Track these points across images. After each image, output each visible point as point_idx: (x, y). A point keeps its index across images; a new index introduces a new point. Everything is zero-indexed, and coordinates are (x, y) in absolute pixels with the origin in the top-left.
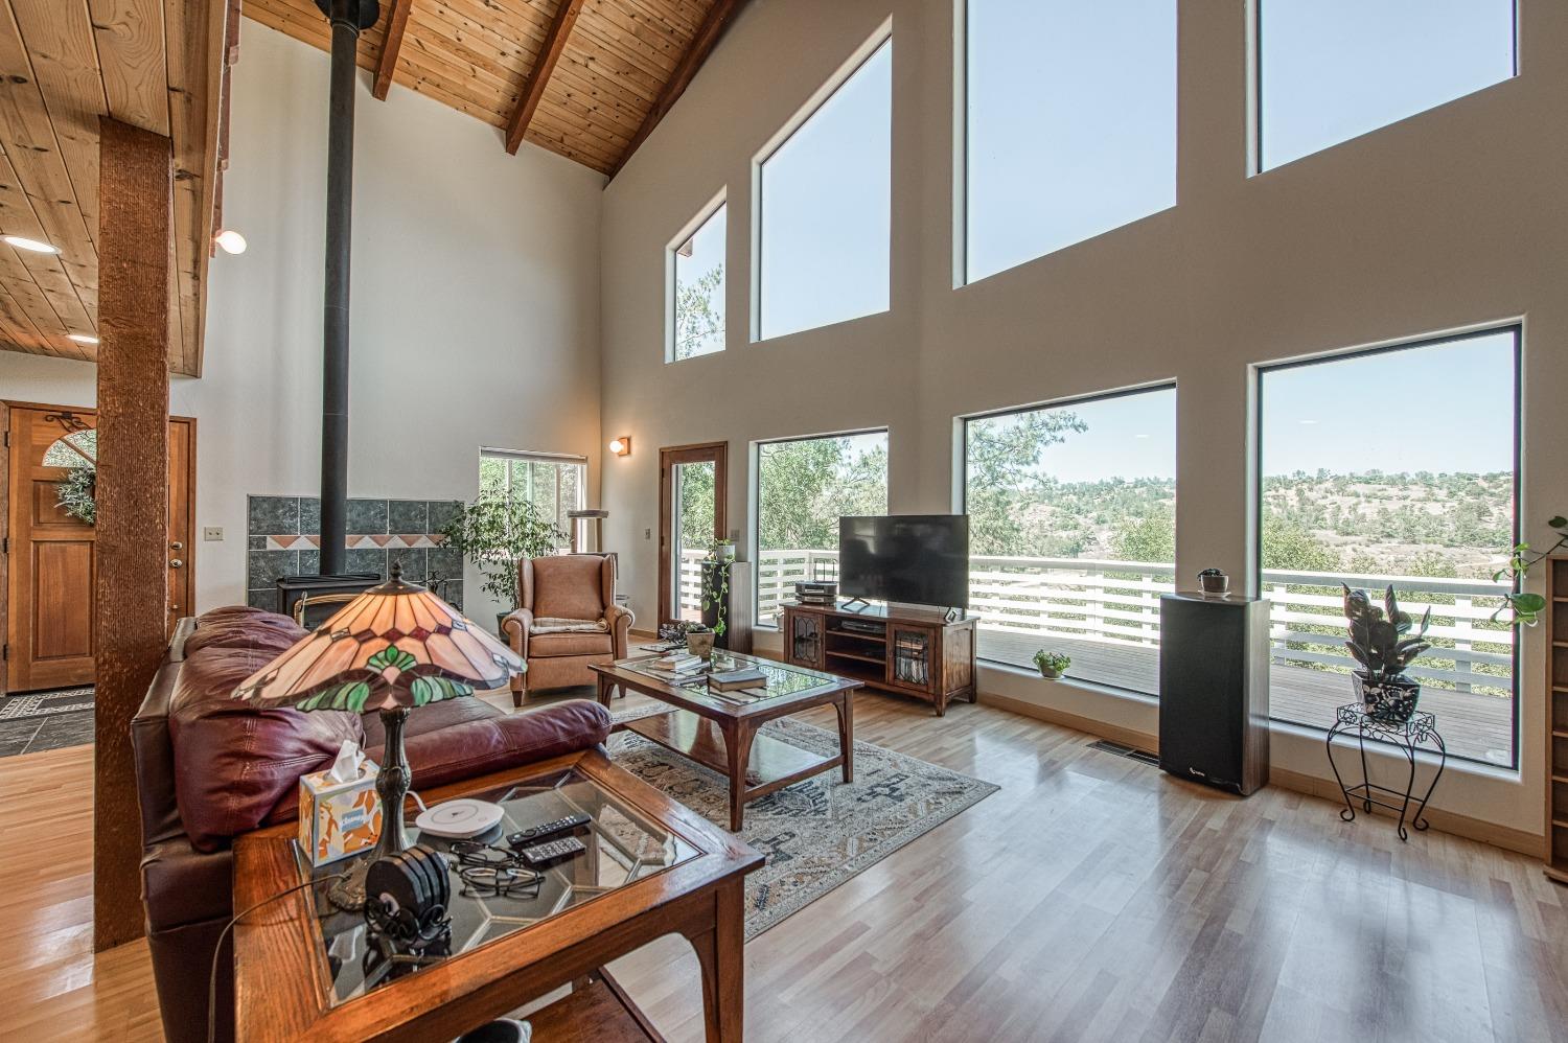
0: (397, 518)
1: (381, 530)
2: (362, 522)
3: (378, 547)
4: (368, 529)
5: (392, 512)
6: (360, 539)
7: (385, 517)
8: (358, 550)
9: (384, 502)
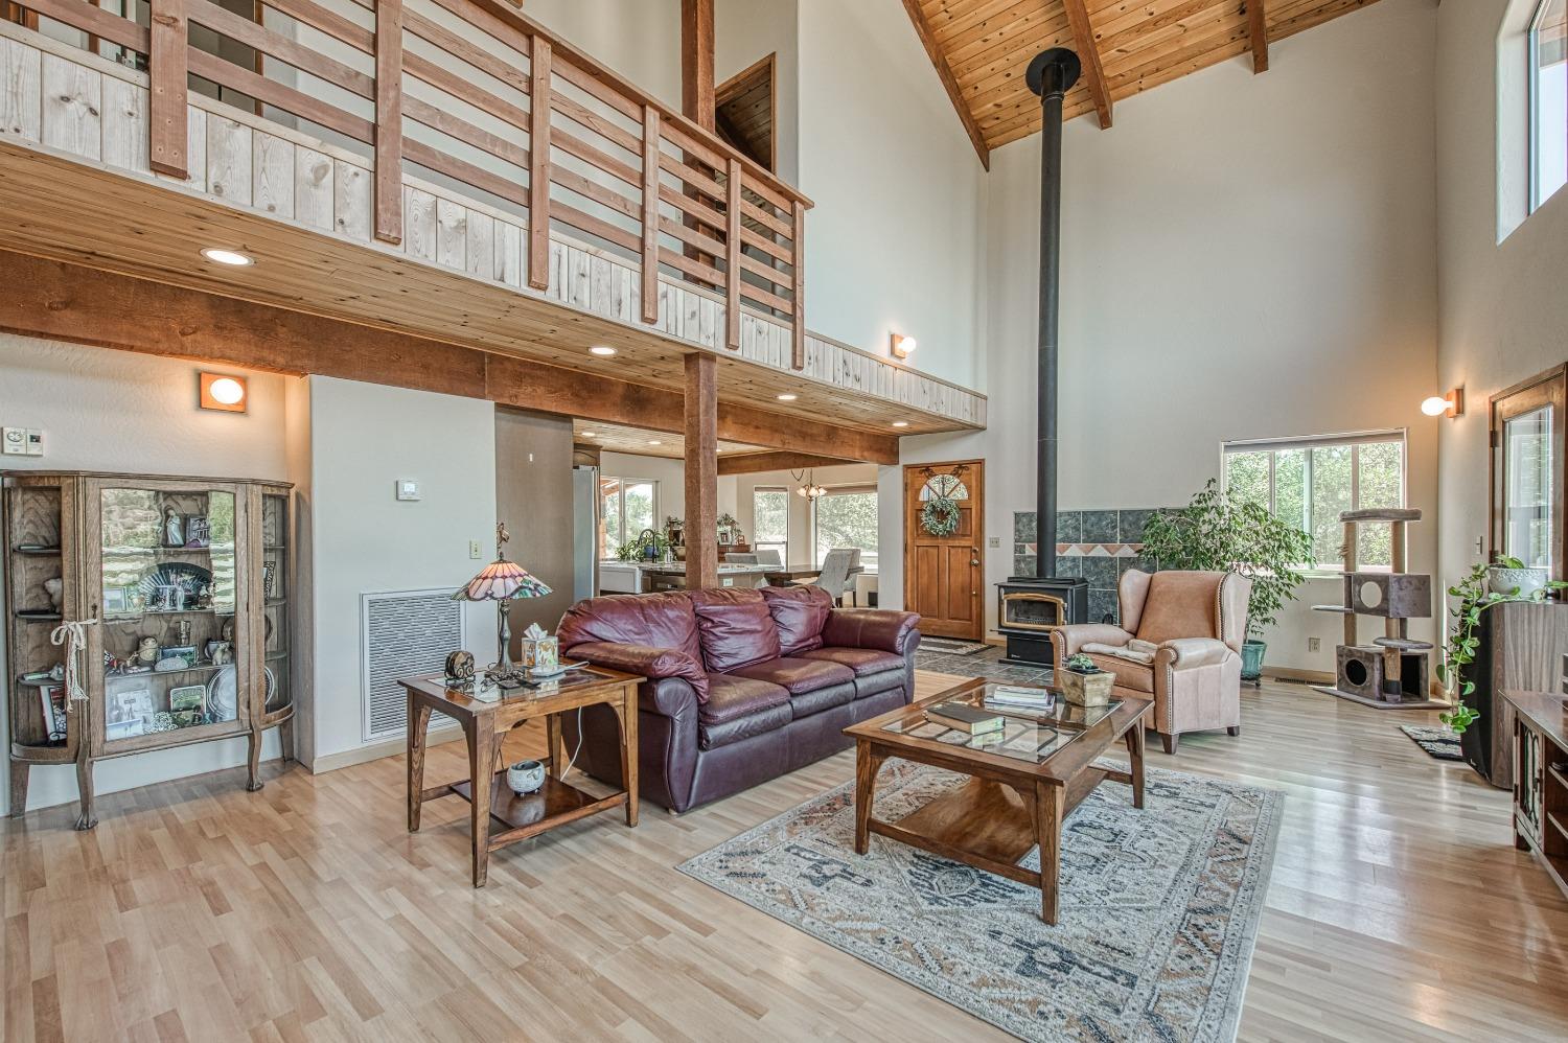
0: (1126, 527)
1: (1112, 539)
2: (1096, 531)
3: (1110, 555)
4: (1101, 539)
5: (1122, 521)
6: (1094, 547)
7: (1114, 527)
8: (1094, 557)
9: (1115, 512)
